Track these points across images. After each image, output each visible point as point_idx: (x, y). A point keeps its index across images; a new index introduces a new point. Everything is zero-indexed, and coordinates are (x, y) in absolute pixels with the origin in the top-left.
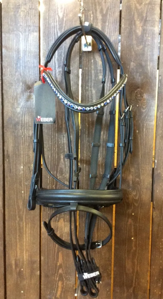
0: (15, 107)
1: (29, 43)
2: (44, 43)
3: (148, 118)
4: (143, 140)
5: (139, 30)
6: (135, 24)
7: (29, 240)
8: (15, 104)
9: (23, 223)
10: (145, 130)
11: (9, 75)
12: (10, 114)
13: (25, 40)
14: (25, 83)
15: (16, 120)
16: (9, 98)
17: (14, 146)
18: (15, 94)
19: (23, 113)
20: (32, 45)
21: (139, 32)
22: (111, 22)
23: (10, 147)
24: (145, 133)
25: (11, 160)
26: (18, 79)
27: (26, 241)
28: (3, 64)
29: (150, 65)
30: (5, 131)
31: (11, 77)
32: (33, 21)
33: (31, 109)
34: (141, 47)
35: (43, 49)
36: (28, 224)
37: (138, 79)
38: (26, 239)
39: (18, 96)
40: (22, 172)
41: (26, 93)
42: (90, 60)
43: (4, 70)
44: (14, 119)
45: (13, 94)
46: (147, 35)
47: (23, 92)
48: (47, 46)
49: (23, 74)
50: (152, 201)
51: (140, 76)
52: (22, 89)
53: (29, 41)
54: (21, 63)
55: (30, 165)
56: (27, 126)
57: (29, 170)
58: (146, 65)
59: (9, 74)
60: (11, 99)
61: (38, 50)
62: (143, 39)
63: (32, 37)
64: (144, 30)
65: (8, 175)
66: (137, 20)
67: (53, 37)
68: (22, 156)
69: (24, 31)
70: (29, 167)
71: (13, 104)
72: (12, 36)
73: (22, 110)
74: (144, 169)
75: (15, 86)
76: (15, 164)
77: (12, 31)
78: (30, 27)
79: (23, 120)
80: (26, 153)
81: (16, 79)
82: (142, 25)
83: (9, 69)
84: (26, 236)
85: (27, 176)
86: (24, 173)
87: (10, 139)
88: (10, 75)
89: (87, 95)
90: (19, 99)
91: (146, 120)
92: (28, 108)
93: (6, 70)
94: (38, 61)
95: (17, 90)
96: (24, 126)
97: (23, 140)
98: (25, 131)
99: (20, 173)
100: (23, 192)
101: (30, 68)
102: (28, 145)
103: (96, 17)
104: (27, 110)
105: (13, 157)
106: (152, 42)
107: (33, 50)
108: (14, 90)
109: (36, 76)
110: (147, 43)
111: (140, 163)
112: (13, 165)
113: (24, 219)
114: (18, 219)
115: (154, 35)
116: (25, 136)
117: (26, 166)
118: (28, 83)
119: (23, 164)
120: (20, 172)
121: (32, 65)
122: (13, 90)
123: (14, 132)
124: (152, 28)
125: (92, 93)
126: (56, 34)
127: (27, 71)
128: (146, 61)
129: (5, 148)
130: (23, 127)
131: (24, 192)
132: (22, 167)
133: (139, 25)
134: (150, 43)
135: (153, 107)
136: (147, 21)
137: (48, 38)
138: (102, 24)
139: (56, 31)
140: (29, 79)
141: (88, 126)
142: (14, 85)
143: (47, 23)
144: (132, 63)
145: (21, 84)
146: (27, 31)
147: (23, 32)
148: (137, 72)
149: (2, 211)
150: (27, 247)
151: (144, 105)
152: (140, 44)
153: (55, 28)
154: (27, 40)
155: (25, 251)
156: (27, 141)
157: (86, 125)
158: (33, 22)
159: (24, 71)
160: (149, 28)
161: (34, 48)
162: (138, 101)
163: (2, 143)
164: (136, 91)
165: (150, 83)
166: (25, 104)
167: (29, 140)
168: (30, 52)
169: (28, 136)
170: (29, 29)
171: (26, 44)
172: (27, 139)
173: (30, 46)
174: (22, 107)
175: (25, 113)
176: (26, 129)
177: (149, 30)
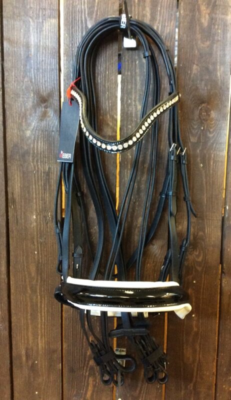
0: (24, 129)
1: (43, 35)
2: (67, 35)
3: (217, 146)
4: (209, 177)
5: (205, 20)
6: (199, 10)
7: (46, 321)
8: (24, 124)
9: (37, 297)
10: (212, 163)
11: (13, 82)
12: (15, 140)
13: (37, 29)
14: (37, 93)
15: (26, 148)
16: (15, 115)
17: (22, 186)
18: (23, 110)
19: (35, 137)
20: (48, 37)
21: (205, 21)
22: (165, 6)
23: (17, 187)
24: (211, 168)
25: (18, 207)
26: (27, 88)
27: (41, 322)
28: (5, 65)
29: (220, 70)
30: (8, 164)
31: (17, 85)
33: (47, 132)
34: (208, 43)
35: (64, 43)
36: (45, 299)
37: (203, 89)
38: (41, 320)
39: (28, 113)
40: (35, 224)
41: (39, 108)
42: (134, 60)
43: (6, 74)
44: (21, 147)
45: (20, 110)
46: (216, 27)
47: (35, 107)
48: (71, 39)
49: (35, 80)
50: (221, 262)
51: (206, 85)
52: (33, 102)
53: (44, 32)
54: (33, 64)
55: (46, 214)
56: (42, 156)
57: (46, 220)
58: (215, 70)
59: (14, 80)
60: (17, 118)
61: (58, 46)
62: (210, 33)
63: (48, 26)
64: (212, 19)
65: (14, 228)
66: (202, 4)
67: (79, 27)
68: (35, 200)
69: (35, 16)
70: (45, 217)
71: (21, 124)
72: (18, 24)
73: (34, 133)
74: (210, 218)
75: (22, 98)
76: (24, 213)
77: (17, 16)
78: (46, 11)
79: (36, 148)
80: (40, 196)
81: (24, 88)
82: (209, 12)
83: (13, 73)
84: (41, 315)
85: (42, 229)
86: (37, 225)
87: (16, 176)
88: (15, 82)
89: (129, 112)
90: (29, 116)
91: (213, 150)
92: (42, 131)
93: (9, 74)
94: (57, 61)
95: (27, 104)
96: (37, 156)
97: (36, 178)
98: (39, 164)
99: (32, 226)
100: (36, 253)
101: (45, 71)
102: (43, 184)
104: (41, 134)
105: (21, 202)
106: (223, 37)
107: (50, 45)
108: (21, 104)
109: (54, 84)
110: (216, 38)
111: (205, 210)
112: (21, 214)
113: (38, 291)
114: (29, 291)
115: (227, 26)
116: (38, 171)
117: (40, 215)
118: (42, 94)
119: (36, 212)
120: (31, 224)
121: (49, 68)
122: (19, 104)
123: (21, 165)
124: (223, 16)
125: (137, 109)
126: (84, 22)
127: (41, 76)
128: (215, 64)
129: (9, 189)
130: (36, 159)
131: (38, 253)
132: (35, 217)
133: (204, 12)
134: (220, 37)
135: (223, 130)
136: (216, 6)
137: (72, 28)
138: (151, 9)
139: (83, 17)
140: (44, 88)
141: (130, 157)
142: (21, 96)
143: (71, 5)
144: (195, 67)
145: (32, 95)
146: (41, 16)
147: (34, 18)
148: (202, 80)
149: (6, 281)
150: (43, 330)
151: (211, 128)
152: (207, 40)
153: (82, 13)
154: (41, 31)
155: (40, 337)
156: (41, 179)
157: (128, 156)
158: (50, 3)
159: (36, 76)
160: (219, 16)
161: (51, 41)
162: (203, 121)
163: (4, 183)
164: (200, 108)
165: (220, 96)
166: (39, 124)
167: (45, 178)
168: (45, 48)
169: (44, 172)
170: (44, 13)
171: (39, 36)
172: (41, 176)
173: (45, 39)
174: (33, 129)
175: (38, 138)
176: (39, 161)
177: (219, 19)
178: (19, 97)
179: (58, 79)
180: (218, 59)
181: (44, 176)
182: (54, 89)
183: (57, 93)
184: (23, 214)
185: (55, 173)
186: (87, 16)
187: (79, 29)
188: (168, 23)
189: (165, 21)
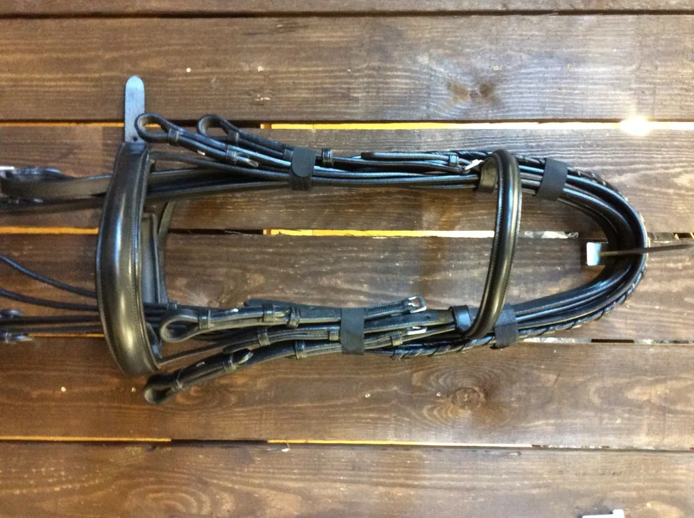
0: (431, 51)
1: (607, 90)
2: (608, 135)
3: (404, 425)
4: (345, 412)
5: (639, 394)
6: (657, 382)
7: (47, 89)
8: (440, 51)
9: (96, 71)
10: (371, 415)
11: (519, 32)
12: (411, 34)
13: (617, 79)
14: (499, 78)
15: (396, 54)
16: (458, 34)
17: (322, 45)
18: (468, 50)
19: (416, 72)
20: (604, 100)
21: (637, 394)
22: (662, 319)
23: (319, 35)
24: (362, 415)
25: (280, 37)
26: (509, 58)
27: (44, 80)
28: (552, 18)
29: (547, 424)
30: (363, 20)
31: (514, 39)
32: (667, 103)
33: (426, 95)
34: (596, 400)
35: (592, 131)
36: (94, 86)
37: (512, 395)
38: (50, 80)
39: (463, 60)
40: (247, 69)
41: (472, 81)
42: (562, 261)
43: (535, 19)
44: (397, 46)
45: (467, 43)
46: (626, 415)
47: (473, 72)
48: (600, 143)
49: (523, 74)
51: (519, 398)
52: (482, 70)
53: (613, 92)
54: (554, 69)
55: (267, 91)
56: (380, 85)
57: (254, 90)
58: (546, 416)
59: (524, 33)
60: (453, 39)
61: (588, 118)
62: (615, 404)
63: (624, 100)
64: (640, 406)
65: (237, 28)
66: (667, 388)
67: (622, 157)
68: (293, 69)
69: (642, 76)
70: (261, 90)
71: (440, 45)
72: (628, 42)
73: (425, 70)
74: (264, 417)
75: (490, 50)
76: (268, 49)
77: (641, 42)
78: (650, 95)
79: (395, 73)
80: (302, 81)
81: (509, 52)
82: (652, 401)
83: (537, 33)
84: (60, 80)
85: (236, 83)
86: (243, 73)
87: (341, 34)
88: (521, 35)
89: (466, 254)
90: (455, 61)
91: (399, 417)
92: (428, 87)
93: (535, 24)
94: (560, 115)
95: (479, 57)
96: (380, 76)
97: (338, 74)
98: (366, 80)
99: (242, 64)
100: (189, 70)
101: (540, 93)
102: (326, 86)
103: (676, 278)
104: (422, 85)
105: (290, 43)
106: (608, 429)
107: (589, 102)
108: (479, 47)
109: (516, 110)
110: (606, 415)
111: (280, 406)
112: (266, 43)
113: (109, 74)
114: (108, 56)
115: (627, 434)
116: (351, 77)
117: (265, 80)
118: (498, 87)
119: (271, 73)
120: (246, 61)
121: (547, 100)
122: (478, 43)
123: (362, 45)
124: (645, 427)
125: (472, 269)
126: (633, 167)
127: (532, 86)
128: (558, 414)
129: (314, 20)
130: (375, 73)
131: (187, 74)
132: (260, 69)
133: (653, 393)
134: (607, 423)
135: (436, 435)
136: (664, 414)
137: (621, 146)
138: (656, 293)
139: (641, 166)
140: (509, 91)
141: (382, 257)
142: (493, 47)
143: (662, 143)
144: (552, 377)
145: (496, 68)
146: (642, 86)
147: (638, 73)
148: (529, 391)
149: (130, 10)
150: (27, 83)
151: (439, 412)
152: (602, 398)
153: (648, 163)
154: (615, 87)
155: (14, 76)
156: (336, 83)
157: (384, 252)
158: (664, 103)
159: (531, 76)
160: (646, 419)
161: (595, 105)
162: (451, 396)
163: (328, 9)
164: (477, 389)
165: (500, 427)
166: (441, 80)
167: (338, 90)
168: (583, 93)
169: (349, 88)
170: (647, 92)
171: (605, 82)
172: (341, 83)
173: (600, 95)
174: (432, 70)
175: (414, 78)
176: (370, 80)
177: (640, 420)
178: (492, 43)
179: (527, 118)
180: (568, 420)
181: (342, 88)
182: (506, 109)
183: (499, 116)
184: (267, 45)
185: (348, 111)
186: (643, 172)
187: (619, 157)
188: (632, 324)
189: (635, 319)
